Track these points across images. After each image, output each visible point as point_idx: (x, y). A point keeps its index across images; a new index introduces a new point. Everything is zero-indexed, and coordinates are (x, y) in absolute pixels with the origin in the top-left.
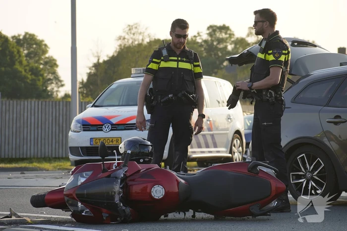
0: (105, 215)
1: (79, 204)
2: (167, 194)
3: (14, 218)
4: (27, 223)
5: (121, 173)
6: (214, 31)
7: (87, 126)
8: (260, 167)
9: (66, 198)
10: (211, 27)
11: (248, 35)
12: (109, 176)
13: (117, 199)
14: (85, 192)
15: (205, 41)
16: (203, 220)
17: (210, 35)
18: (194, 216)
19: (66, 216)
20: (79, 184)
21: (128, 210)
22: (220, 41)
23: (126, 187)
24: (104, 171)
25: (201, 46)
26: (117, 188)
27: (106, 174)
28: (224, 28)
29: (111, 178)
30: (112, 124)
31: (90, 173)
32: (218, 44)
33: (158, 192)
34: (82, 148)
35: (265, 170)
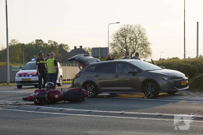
0: (43, 103)
1: (36, 100)
2: (59, 97)
3: (17, 104)
4: (22, 105)
5: (47, 92)
6: (38, 41)
7: (20, 75)
8: (82, 89)
9: (33, 98)
10: (36, 40)
11: (48, 43)
12: (44, 93)
13: (46, 98)
14: (38, 97)
15: (35, 44)
16: (67, 103)
17: (36, 42)
18: (64, 102)
19: (33, 103)
20: (36, 95)
21: (49, 101)
22: (39, 44)
23: (48, 95)
24: (43, 91)
25: (33, 45)
26: (46, 96)
27: (44, 92)
28: (41, 40)
29: (45, 93)
30: (28, 75)
31: (39, 92)
32: (39, 45)
33: (57, 96)
34: (19, 81)
35: (83, 90)
